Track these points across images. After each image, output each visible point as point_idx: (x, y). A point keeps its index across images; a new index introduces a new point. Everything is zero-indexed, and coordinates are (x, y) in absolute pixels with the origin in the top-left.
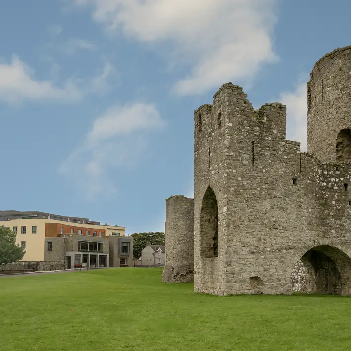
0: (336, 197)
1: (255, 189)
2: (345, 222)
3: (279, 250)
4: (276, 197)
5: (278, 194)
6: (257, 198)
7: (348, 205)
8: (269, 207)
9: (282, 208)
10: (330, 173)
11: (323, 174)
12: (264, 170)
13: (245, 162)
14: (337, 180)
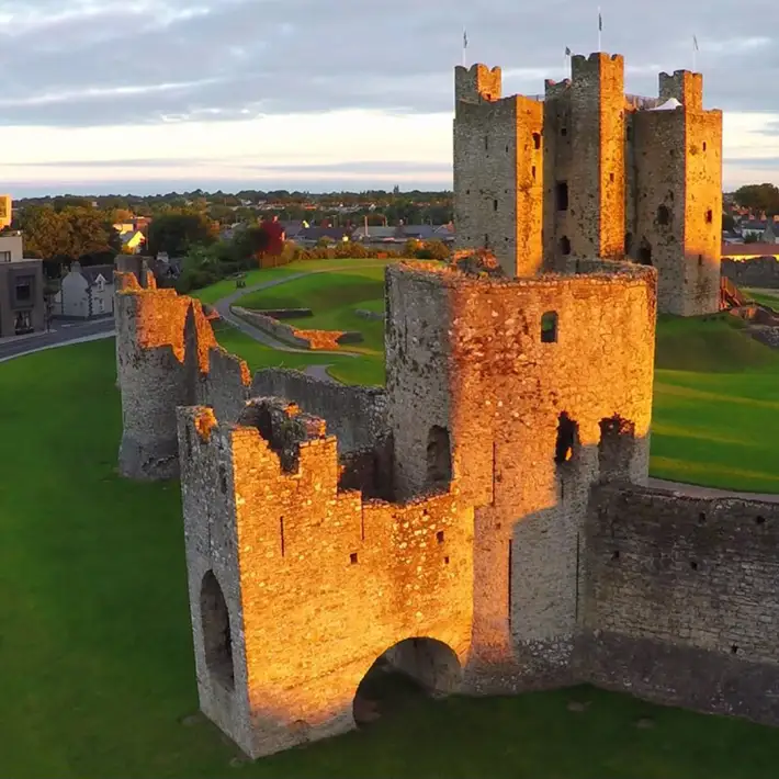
0: (423, 558)
1: (289, 592)
2: (439, 593)
3: (332, 671)
4: (323, 592)
5: (327, 587)
6: (291, 606)
7: (444, 565)
8: (313, 612)
9: (335, 607)
10: (413, 522)
11: (401, 530)
12: (302, 558)
13: (270, 555)
14: (425, 532)
